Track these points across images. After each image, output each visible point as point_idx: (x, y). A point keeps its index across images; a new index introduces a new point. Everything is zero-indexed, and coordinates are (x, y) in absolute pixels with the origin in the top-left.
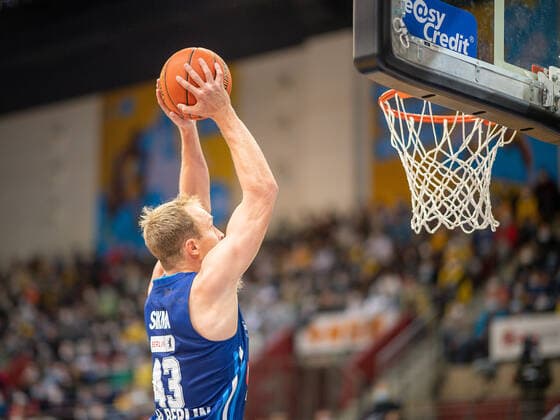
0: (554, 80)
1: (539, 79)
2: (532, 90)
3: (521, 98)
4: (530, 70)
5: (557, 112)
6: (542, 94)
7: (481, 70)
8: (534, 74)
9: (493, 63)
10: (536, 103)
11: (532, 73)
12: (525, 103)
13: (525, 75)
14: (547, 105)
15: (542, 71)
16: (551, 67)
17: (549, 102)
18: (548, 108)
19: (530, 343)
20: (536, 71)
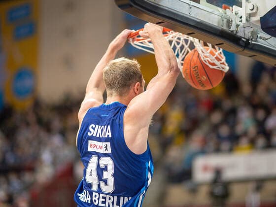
0: (236, 14)
1: (227, 13)
2: (223, 20)
3: (217, 25)
4: (222, 8)
5: (238, 34)
6: (229, 23)
7: (192, 7)
8: (224, 10)
9: (199, 3)
10: (225, 28)
11: (223, 9)
12: (219, 28)
13: (219, 11)
14: (231, 29)
15: (229, 9)
16: (234, 6)
17: (233, 28)
18: (232, 31)
19: (218, 172)
20: (225, 8)
